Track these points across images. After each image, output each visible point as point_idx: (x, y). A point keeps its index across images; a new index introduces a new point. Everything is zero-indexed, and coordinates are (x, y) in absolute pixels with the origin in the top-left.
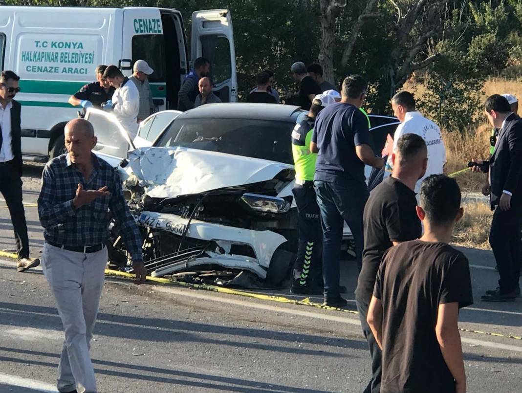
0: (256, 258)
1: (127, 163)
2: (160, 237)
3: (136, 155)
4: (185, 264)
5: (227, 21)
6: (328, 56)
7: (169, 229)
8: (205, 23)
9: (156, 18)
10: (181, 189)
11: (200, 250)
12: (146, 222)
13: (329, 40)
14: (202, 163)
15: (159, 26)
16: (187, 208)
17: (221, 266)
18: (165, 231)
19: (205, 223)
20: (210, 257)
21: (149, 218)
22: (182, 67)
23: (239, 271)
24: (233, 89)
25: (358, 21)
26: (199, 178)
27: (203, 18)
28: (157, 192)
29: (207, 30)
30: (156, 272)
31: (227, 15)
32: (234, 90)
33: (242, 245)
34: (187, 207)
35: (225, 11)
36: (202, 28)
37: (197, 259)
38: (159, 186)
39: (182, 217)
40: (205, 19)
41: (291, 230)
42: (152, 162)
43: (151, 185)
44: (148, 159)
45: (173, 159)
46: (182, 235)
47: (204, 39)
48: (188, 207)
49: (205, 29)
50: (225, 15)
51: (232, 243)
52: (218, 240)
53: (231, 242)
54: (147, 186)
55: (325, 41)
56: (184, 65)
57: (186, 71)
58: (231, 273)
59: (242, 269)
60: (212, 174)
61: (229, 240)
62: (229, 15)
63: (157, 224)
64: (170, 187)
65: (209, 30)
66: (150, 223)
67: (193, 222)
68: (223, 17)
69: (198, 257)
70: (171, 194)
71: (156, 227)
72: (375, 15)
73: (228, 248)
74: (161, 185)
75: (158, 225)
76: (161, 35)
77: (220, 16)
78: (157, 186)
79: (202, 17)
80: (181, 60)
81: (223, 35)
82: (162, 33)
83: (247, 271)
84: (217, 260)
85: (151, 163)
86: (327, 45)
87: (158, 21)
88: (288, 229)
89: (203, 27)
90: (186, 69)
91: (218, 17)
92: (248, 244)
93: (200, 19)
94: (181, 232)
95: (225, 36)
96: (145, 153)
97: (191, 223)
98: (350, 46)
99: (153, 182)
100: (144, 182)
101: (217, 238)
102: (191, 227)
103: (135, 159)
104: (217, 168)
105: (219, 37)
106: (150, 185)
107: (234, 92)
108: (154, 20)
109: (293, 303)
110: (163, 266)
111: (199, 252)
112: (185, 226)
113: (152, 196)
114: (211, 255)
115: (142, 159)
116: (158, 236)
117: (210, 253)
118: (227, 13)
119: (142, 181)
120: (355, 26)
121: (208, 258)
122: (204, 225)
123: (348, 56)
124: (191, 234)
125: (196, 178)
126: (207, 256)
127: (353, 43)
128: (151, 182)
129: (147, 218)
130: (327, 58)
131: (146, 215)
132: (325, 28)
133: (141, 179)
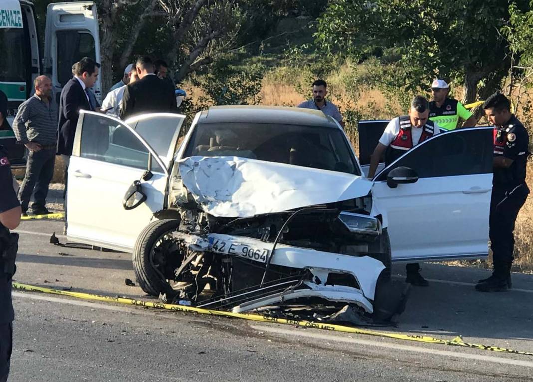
0: (359, 288)
1: (152, 175)
2: (231, 265)
3: (188, 166)
4: (281, 297)
5: (93, 15)
6: (108, 57)
7: (246, 255)
8: (63, 16)
9: (17, 10)
10: (254, 207)
11: (297, 280)
12: (214, 247)
13: (111, 39)
14: (276, 176)
15: (19, 19)
16: (267, 230)
17: (324, 299)
18: (240, 258)
19: (293, 248)
20: (311, 289)
21: (217, 242)
22: (34, 65)
23: (344, 304)
24: (98, 90)
25: (140, 21)
26: (277, 194)
27: (62, 11)
28: (222, 210)
29: (65, 25)
30: (240, 307)
31: (93, 8)
32: (99, 92)
33: (341, 273)
34: (267, 228)
35: (91, 4)
36: (59, 22)
37: (295, 291)
38: (222, 203)
39: (262, 241)
40: (65, 12)
41: (381, 254)
42: (208, 174)
43: (211, 202)
44: (203, 171)
45: (235, 172)
46: (264, 262)
47: (62, 35)
48: (270, 229)
49: (62, 23)
50: (90, 8)
51: (330, 272)
52: (311, 268)
53: (329, 269)
54: (205, 203)
55: (107, 41)
56: (37, 63)
57: (39, 70)
58: (334, 307)
59: (349, 302)
60: (295, 189)
61: (327, 267)
62: (95, 8)
63: (230, 248)
64: (238, 204)
65: (68, 25)
66: (219, 248)
67: (279, 246)
68: (87, 11)
69: (296, 289)
70: (242, 213)
71: (229, 252)
72: (160, 14)
73: (324, 278)
74: (224, 202)
75: (231, 251)
76: (22, 29)
77: (83, 9)
78: (219, 203)
79: (61, 9)
80: (33, 58)
81: (87, 30)
82: (22, 27)
83: (353, 305)
84: (319, 292)
85: (208, 176)
86: (108, 46)
87: (19, 12)
88: (379, 254)
89: (61, 21)
90: (39, 67)
91: (81, 10)
92: (349, 272)
93: (57, 11)
94: (264, 259)
95: (89, 31)
96: (199, 164)
97: (276, 248)
98: (130, 46)
99: (214, 198)
100: (201, 198)
101: (310, 266)
102: (277, 252)
103: (188, 171)
104: (299, 183)
105: (80, 32)
106: (209, 201)
107: (99, 94)
108: (15, 12)
109: (444, 343)
110: (248, 300)
111: (297, 282)
112: (269, 251)
113: (216, 216)
114: (311, 286)
115: (197, 171)
116: (229, 263)
117: (310, 284)
118: (93, 6)
119: (198, 197)
120: (136, 26)
121: (309, 290)
122: (295, 250)
123: (127, 57)
124: (278, 261)
125: (272, 194)
126: (306, 287)
127: (133, 43)
128: (211, 199)
129: (215, 242)
130: (107, 58)
131: (214, 238)
132: (108, 27)
133: (197, 195)
